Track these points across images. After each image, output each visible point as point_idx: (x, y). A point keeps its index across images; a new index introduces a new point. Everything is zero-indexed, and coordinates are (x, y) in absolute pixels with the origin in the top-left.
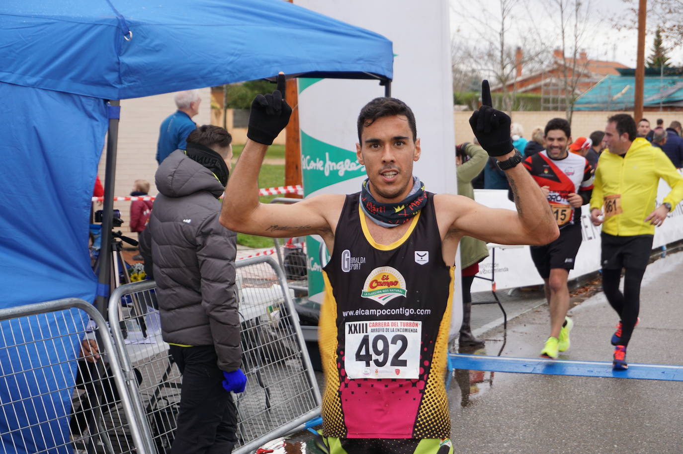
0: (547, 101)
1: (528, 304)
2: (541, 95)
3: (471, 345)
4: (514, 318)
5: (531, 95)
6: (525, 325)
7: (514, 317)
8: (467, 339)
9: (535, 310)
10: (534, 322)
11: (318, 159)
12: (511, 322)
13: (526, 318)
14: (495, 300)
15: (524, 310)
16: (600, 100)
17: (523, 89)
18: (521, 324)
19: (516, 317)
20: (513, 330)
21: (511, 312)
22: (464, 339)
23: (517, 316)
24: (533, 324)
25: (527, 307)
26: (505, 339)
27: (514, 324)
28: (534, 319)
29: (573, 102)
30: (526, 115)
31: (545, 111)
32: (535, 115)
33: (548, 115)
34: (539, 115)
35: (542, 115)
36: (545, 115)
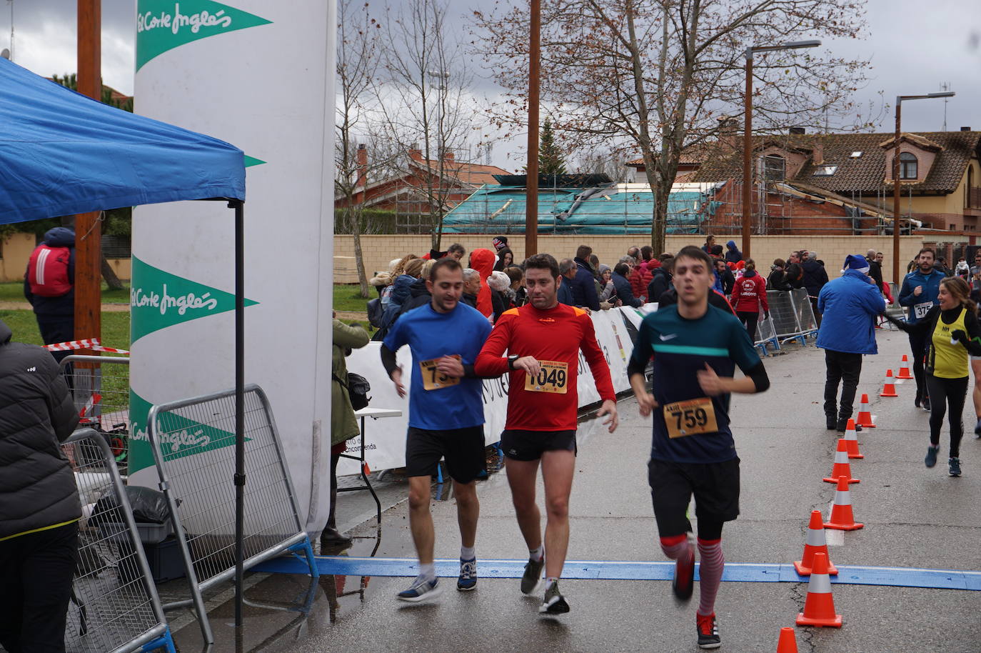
0: (402, 219)
2: (394, 212)
3: (336, 544)
5: (379, 211)
8: (332, 537)
11: (152, 293)
16: (473, 217)
17: (369, 203)
22: (329, 537)
26: (379, 535)
29: (440, 220)
30: (374, 239)
31: (401, 234)
32: (388, 240)
33: (406, 239)
34: (392, 239)
35: (397, 240)
36: (401, 239)
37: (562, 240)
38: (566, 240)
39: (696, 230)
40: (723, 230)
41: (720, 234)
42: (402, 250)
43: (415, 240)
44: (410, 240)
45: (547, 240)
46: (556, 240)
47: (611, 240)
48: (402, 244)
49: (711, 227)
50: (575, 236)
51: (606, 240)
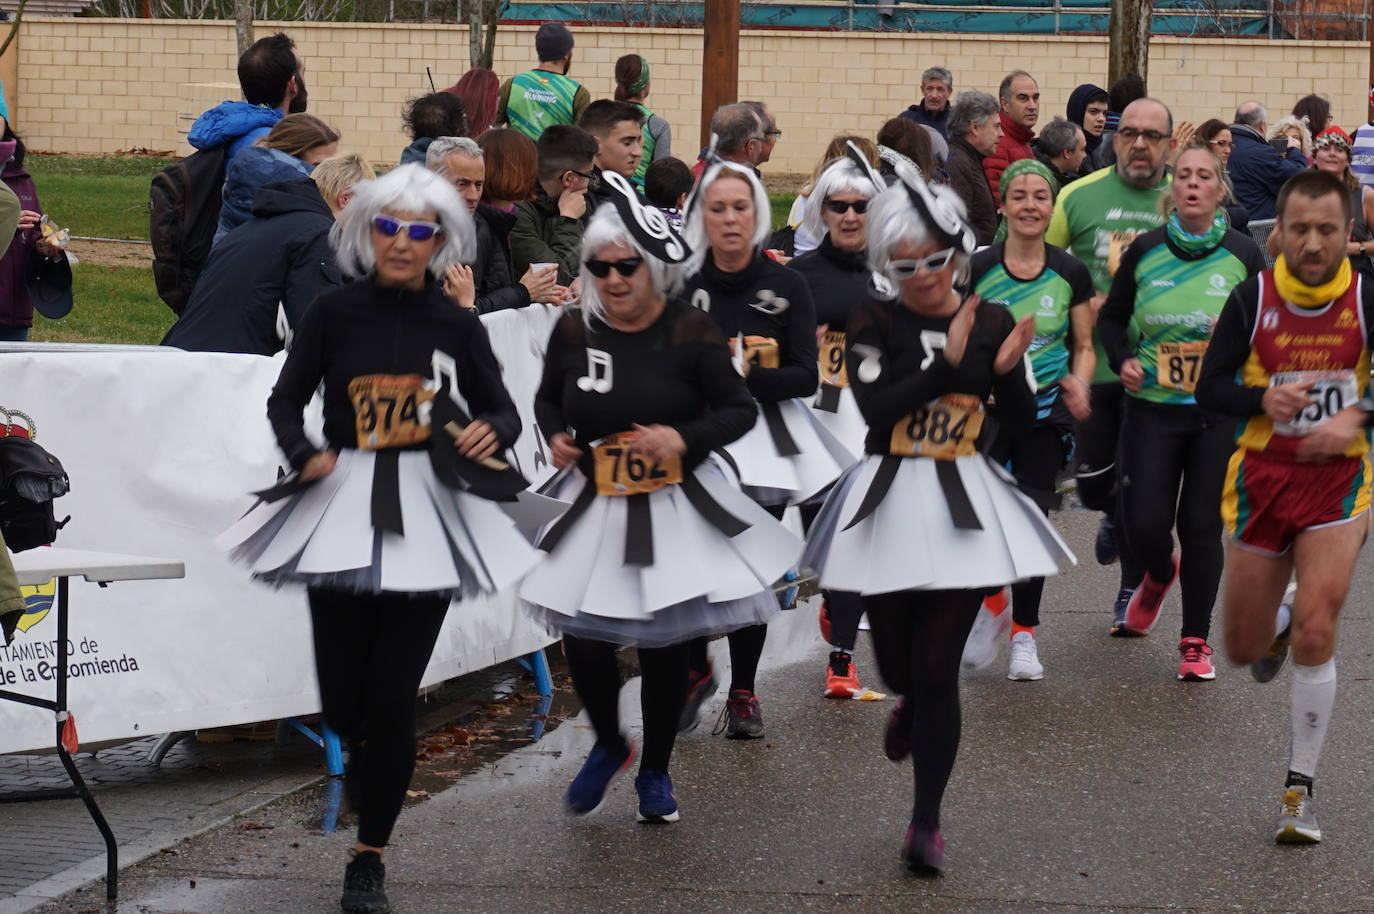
1: (222, 797)
4: (154, 856)
6: (193, 884)
7: (156, 849)
9: (245, 822)
10: (231, 869)
12: (140, 872)
13: (206, 852)
14: (71, 782)
15: (199, 819)
18: (177, 877)
19: (165, 851)
20: (143, 903)
21: (148, 832)
23: (167, 845)
24: (227, 876)
25: (213, 810)
27: (150, 880)
28: (233, 860)
30: (326, 35)
31: (403, 19)
32: (365, 37)
33: (416, 38)
34: (377, 36)
35: (390, 37)
36: (403, 37)
37: (869, 46)
38: (882, 47)
39: (1258, 26)
40: (1340, 26)
41: (1330, 38)
42: (403, 66)
43: (443, 38)
44: (429, 38)
45: (825, 46)
46: (854, 47)
47: (1013, 48)
48: (404, 51)
49: (1302, 17)
50: (907, 35)
51: (999, 49)
